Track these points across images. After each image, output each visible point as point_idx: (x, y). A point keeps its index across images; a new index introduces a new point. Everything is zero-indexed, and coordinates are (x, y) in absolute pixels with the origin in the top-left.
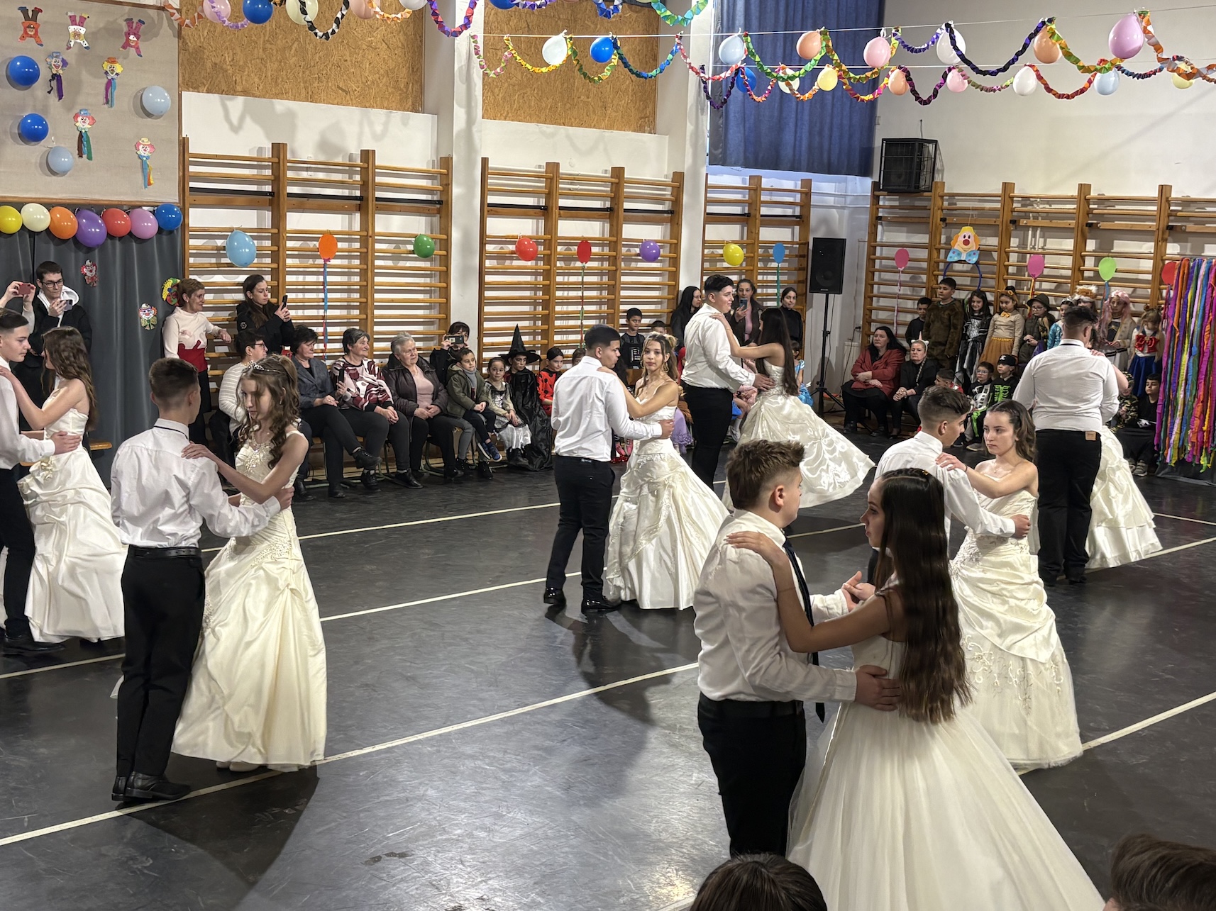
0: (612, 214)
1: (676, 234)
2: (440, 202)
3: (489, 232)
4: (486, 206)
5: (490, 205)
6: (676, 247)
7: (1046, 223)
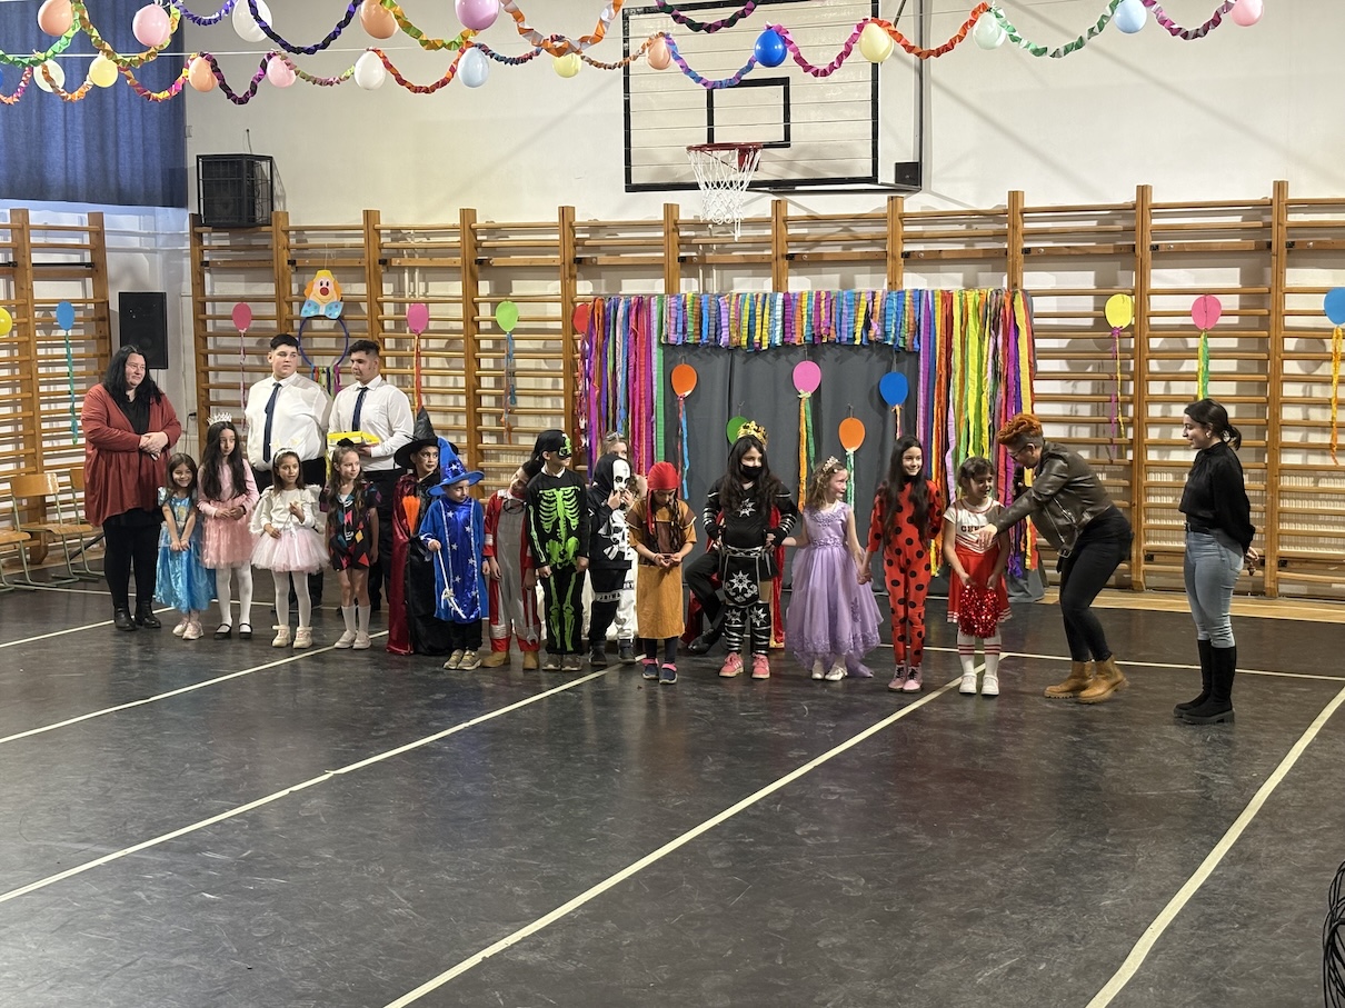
7: (425, 262)
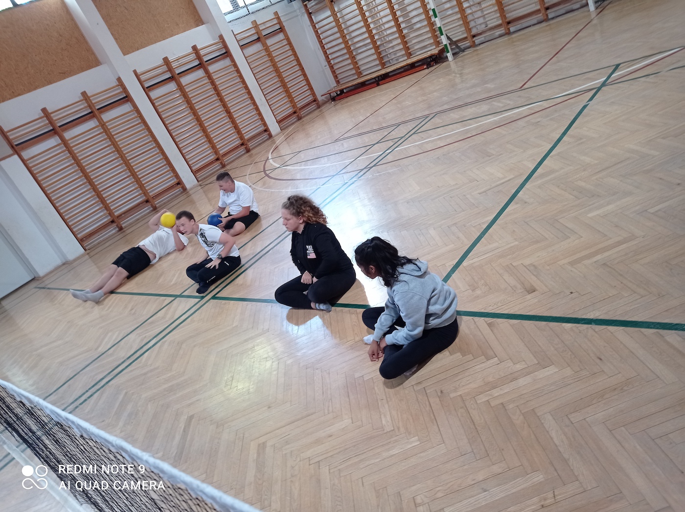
0: (201, 65)
1: (233, 60)
2: (126, 97)
3: (153, 98)
4: (146, 90)
5: (147, 88)
6: (235, 65)
